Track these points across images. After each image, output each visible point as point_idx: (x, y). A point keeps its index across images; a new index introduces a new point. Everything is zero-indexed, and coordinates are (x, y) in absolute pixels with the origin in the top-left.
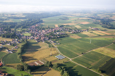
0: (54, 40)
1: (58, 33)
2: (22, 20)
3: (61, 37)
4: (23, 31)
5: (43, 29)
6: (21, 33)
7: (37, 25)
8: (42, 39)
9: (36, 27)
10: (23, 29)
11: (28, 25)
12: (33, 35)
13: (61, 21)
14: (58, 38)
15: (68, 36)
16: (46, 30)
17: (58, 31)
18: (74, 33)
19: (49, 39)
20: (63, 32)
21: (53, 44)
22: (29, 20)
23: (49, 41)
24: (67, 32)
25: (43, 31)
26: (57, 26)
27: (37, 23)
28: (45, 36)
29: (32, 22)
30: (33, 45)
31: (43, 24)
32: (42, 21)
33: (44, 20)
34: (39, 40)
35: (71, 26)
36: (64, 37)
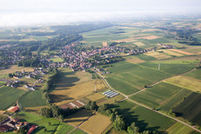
0: (101, 67)
1: (107, 56)
2: (50, 37)
3: (112, 62)
4: (51, 54)
5: (84, 50)
6: (48, 58)
7: (73, 45)
8: (81, 66)
9: (72, 48)
10: (51, 52)
11: (60, 45)
12: (67, 60)
13: (112, 35)
14: (107, 63)
15: (123, 60)
16: (88, 51)
17: (107, 53)
18: (134, 54)
19: (93, 66)
20: (116, 54)
21: (99, 73)
22: (61, 37)
23: (92, 70)
24: (122, 54)
25: (84, 53)
26: (105, 44)
27: (74, 41)
28: (86, 61)
29: (65, 40)
30: (68, 76)
31: (83, 42)
32: (81, 38)
33: (84, 35)
34: (76, 68)
35: (128, 44)
36: (116, 61)
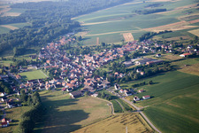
0: (130, 85)
1: (137, 62)
2: (12, 27)
3: (150, 74)
4: (21, 64)
5: (87, 52)
6: (14, 71)
7: (62, 41)
8: (87, 85)
9: (62, 49)
10: (21, 58)
11: (36, 43)
12: (55, 74)
13: (140, 18)
14: (140, 77)
15: (173, 69)
16: (97, 54)
17: (136, 55)
19: (111, 85)
20: (155, 57)
21: (128, 100)
22: (36, 26)
23: (111, 92)
24: (170, 56)
25: (88, 59)
26: (129, 37)
27: (64, 33)
28: (96, 75)
29: (45, 31)
30: (62, 109)
31: (83, 34)
34: (78, 91)
35: (178, 33)
36: (159, 72)
